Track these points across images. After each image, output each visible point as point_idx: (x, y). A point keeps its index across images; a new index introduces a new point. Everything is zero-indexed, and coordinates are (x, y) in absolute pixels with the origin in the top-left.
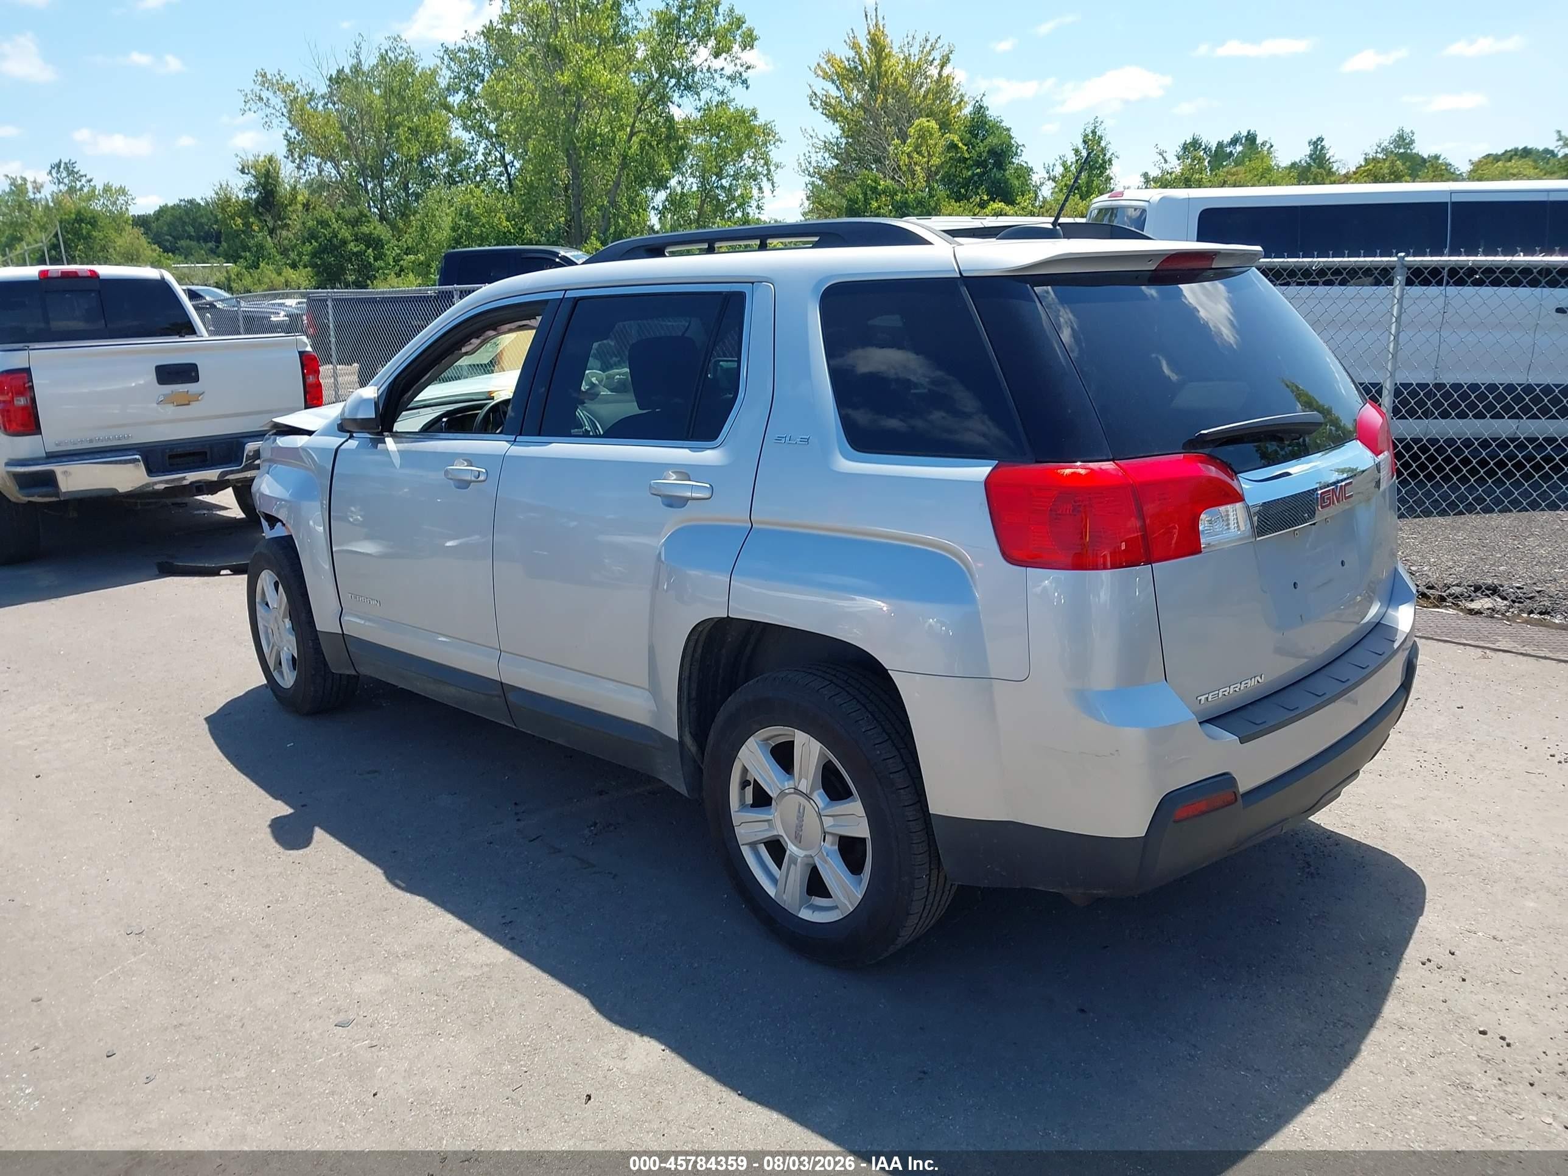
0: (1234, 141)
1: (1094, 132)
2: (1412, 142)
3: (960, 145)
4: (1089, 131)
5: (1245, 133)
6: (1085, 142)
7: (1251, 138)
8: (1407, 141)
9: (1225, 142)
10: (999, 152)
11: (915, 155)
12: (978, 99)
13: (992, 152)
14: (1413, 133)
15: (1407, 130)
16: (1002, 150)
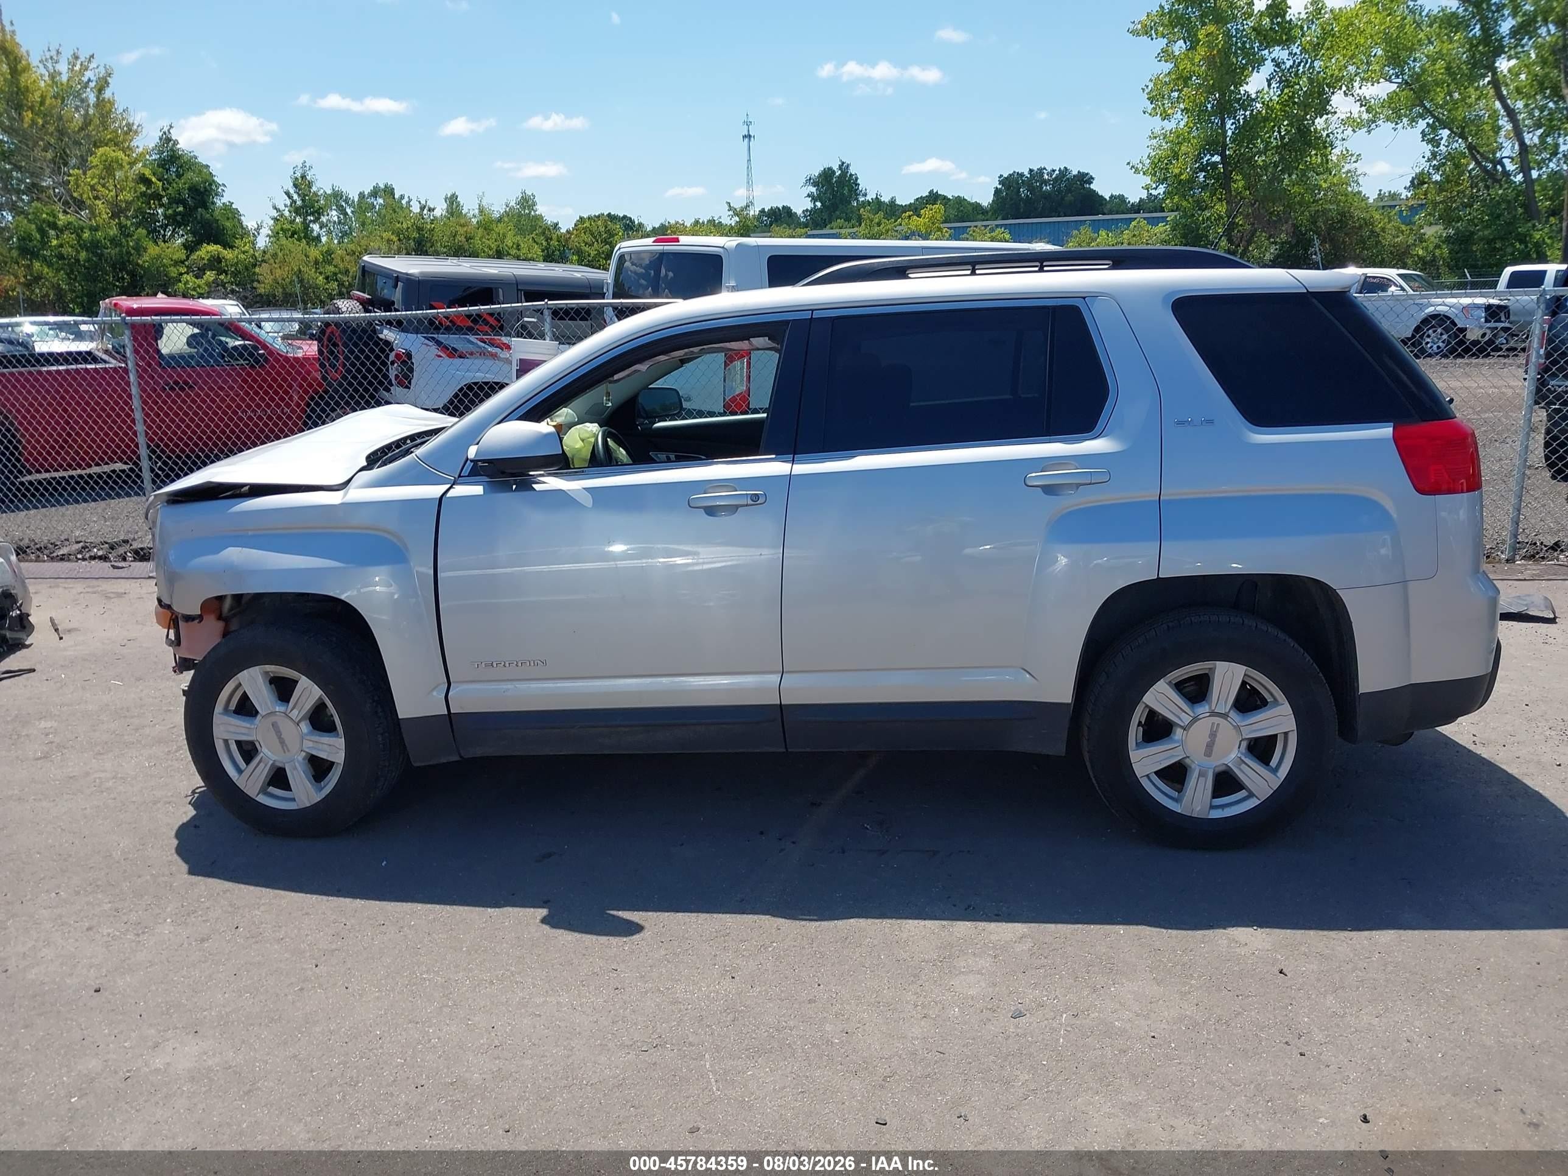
0: (375, 193)
1: (303, 177)
2: (534, 204)
3: (154, 179)
4: (298, 175)
5: (382, 186)
6: (295, 186)
7: (389, 191)
8: (530, 203)
9: (366, 193)
10: (202, 190)
11: (99, 187)
12: (166, 129)
13: (194, 190)
14: (534, 196)
15: (529, 193)
16: (205, 188)
